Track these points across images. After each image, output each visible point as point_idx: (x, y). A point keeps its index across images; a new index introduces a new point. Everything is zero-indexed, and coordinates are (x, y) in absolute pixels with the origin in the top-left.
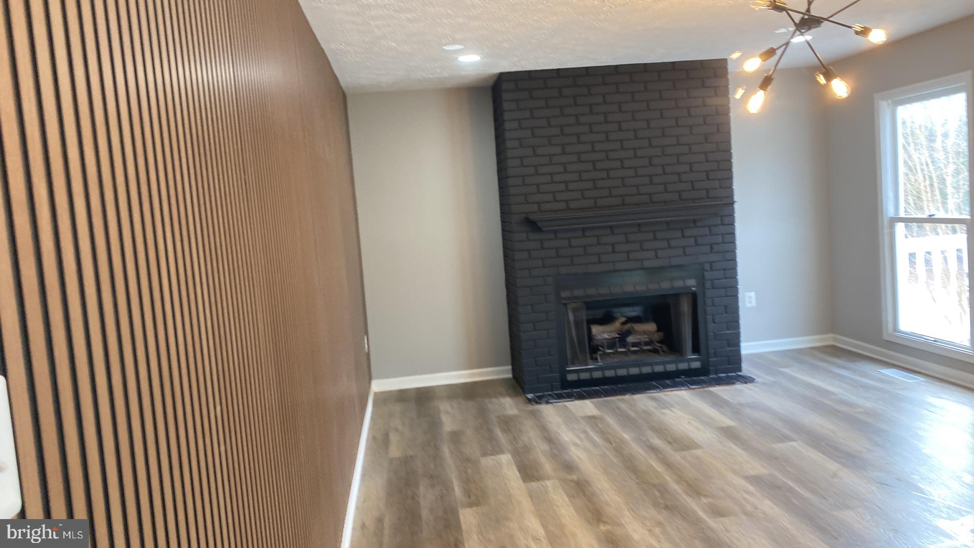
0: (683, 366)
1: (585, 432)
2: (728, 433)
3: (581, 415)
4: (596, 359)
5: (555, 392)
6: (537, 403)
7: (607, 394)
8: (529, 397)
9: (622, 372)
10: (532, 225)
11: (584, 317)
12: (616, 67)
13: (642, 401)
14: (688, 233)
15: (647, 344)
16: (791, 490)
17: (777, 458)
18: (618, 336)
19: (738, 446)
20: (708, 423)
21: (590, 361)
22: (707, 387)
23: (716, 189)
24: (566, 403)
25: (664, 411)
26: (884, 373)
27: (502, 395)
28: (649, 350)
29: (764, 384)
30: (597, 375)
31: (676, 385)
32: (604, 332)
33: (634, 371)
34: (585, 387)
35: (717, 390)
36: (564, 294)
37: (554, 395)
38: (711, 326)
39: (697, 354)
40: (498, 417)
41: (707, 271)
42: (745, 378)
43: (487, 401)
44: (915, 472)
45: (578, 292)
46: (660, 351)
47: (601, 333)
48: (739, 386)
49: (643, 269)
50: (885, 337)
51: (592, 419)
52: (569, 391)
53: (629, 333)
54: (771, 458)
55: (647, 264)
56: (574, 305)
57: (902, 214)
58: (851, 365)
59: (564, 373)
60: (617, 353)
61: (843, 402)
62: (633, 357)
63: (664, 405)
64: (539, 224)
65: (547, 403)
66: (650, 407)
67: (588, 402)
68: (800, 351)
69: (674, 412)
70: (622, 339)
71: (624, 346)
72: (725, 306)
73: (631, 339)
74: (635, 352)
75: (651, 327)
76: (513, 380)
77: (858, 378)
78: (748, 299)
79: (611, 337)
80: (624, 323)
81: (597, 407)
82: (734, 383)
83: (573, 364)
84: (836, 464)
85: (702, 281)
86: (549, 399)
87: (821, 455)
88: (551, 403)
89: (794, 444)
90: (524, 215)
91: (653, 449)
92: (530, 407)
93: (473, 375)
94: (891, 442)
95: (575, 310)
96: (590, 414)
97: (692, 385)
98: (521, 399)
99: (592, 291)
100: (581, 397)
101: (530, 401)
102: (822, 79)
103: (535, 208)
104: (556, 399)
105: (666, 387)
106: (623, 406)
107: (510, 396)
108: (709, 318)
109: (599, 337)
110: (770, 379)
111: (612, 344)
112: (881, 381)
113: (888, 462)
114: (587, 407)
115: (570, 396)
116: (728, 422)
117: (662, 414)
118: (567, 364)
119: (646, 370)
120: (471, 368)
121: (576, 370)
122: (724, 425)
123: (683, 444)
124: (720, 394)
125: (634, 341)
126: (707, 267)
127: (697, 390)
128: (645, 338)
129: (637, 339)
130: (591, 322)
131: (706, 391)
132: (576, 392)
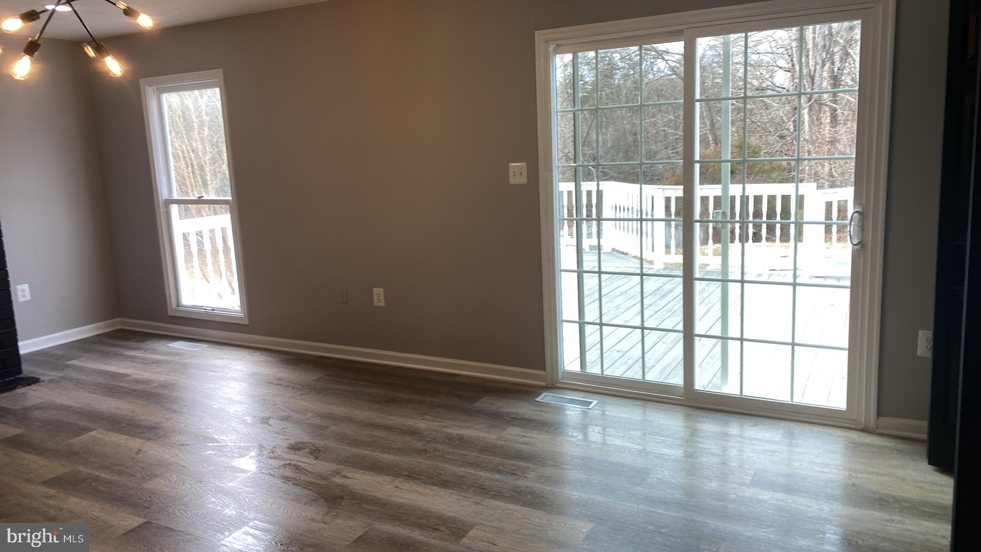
2: (14, 443)
16: (97, 479)
17: (77, 453)
26: (173, 346)
29: (51, 381)
42: (28, 380)
44: (210, 427)
48: (21, 390)
50: (170, 313)
54: (71, 455)
57: (176, 196)
58: (142, 345)
61: (137, 381)
77: (150, 356)
78: (21, 291)
82: (14, 388)
84: (139, 440)
87: (124, 436)
89: (93, 433)
94: (186, 406)
110: (56, 375)
112: (171, 354)
113: (187, 425)
116: (12, 431)
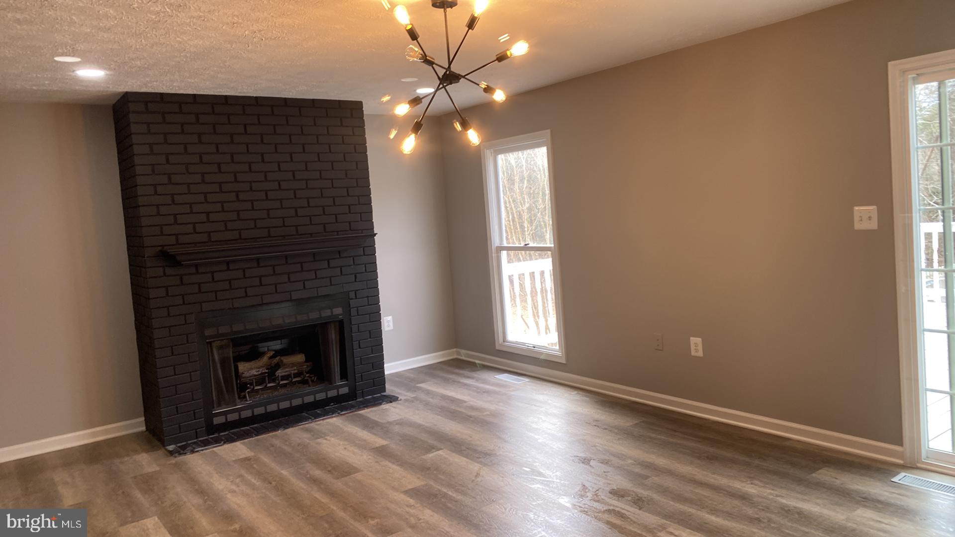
0: (332, 393)
1: (241, 476)
2: (382, 452)
3: (234, 459)
4: (245, 397)
5: (200, 439)
6: (180, 454)
7: (258, 432)
8: (171, 449)
9: (272, 408)
10: (168, 258)
11: (231, 355)
12: (257, 99)
13: (296, 434)
14: (333, 263)
15: (296, 375)
16: (445, 496)
17: (429, 469)
18: (267, 371)
19: (393, 463)
20: (363, 446)
21: (238, 401)
22: (356, 411)
23: (358, 221)
24: (214, 449)
25: (319, 440)
26: (500, 378)
27: (136, 452)
28: (299, 382)
29: (406, 400)
30: (247, 414)
31: (326, 414)
32: (251, 369)
33: (285, 405)
34: (234, 429)
35: (366, 412)
36: (208, 332)
37: (199, 443)
38: (357, 352)
39: (345, 380)
40: (135, 477)
41: (352, 299)
42: (390, 398)
43: (117, 461)
44: (536, 460)
45: (223, 330)
46: (310, 382)
47: (249, 370)
48: (385, 406)
49: (291, 300)
50: (497, 348)
51: (245, 462)
52: (216, 435)
53: (278, 366)
54: (425, 469)
55: (295, 296)
56: (218, 343)
57: (505, 244)
59: (210, 417)
60: (266, 388)
61: (473, 408)
62: (283, 391)
63: (318, 435)
64: (179, 258)
65: (193, 452)
66: (306, 440)
67: (238, 444)
68: (431, 367)
69: (329, 440)
70: (271, 373)
71: (273, 381)
72: (370, 331)
73: (280, 373)
74: (285, 385)
75: (300, 358)
76: (147, 433)
77: (481, 385)
78: (388, 323)
79: (260, 373)
80: (271, 358)
81: (250, 449)
82: (381, 404)
83: (219, 406)
84: (477, 464)
85: (347, 308)
86: (194, 448)
87: (465, 459)
88: (198, 451)
89: (440, 452)
90: (160, 248)
91: (315, 481)
92: (173, 460)
93: (94, 435)
95: (221, 348)
96: (244, 456)
97: (342, 411)
98: (161, 452)
99: (238, 327)
100: (230, 440)
101: (171, 453)
102: (458, 127)
103: (172, 240)
104: (202, 447)
105: (317, 416)
106: (277, 442)
107: (147, 451)
108: (355, 344)
109: (246, 374)
110: (410, 395)
111: (261, 380)
112: (498, 385)
114: (239, 449)
115: (218, 441)
116: (380, 442)
117: (319, 444)
118: (213, 408)
119: (297, 402)
120: (92, 426)
121: (222, 413)
122: (377, 445)
123: (343, 470)
124: (368, 415)
125: (283, 374)
126: (352, 295)
127: (347, 415)
128: (294, 370)
129: (286, 372)
130: (239, 358)
131: (355, 415)
132: (224, 435)
